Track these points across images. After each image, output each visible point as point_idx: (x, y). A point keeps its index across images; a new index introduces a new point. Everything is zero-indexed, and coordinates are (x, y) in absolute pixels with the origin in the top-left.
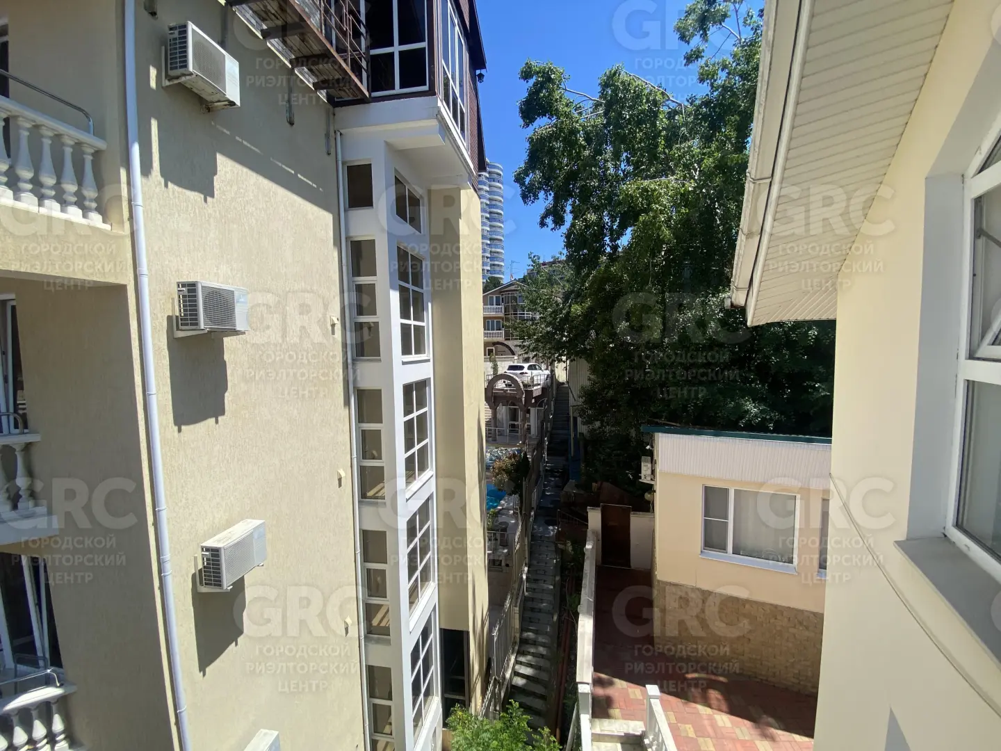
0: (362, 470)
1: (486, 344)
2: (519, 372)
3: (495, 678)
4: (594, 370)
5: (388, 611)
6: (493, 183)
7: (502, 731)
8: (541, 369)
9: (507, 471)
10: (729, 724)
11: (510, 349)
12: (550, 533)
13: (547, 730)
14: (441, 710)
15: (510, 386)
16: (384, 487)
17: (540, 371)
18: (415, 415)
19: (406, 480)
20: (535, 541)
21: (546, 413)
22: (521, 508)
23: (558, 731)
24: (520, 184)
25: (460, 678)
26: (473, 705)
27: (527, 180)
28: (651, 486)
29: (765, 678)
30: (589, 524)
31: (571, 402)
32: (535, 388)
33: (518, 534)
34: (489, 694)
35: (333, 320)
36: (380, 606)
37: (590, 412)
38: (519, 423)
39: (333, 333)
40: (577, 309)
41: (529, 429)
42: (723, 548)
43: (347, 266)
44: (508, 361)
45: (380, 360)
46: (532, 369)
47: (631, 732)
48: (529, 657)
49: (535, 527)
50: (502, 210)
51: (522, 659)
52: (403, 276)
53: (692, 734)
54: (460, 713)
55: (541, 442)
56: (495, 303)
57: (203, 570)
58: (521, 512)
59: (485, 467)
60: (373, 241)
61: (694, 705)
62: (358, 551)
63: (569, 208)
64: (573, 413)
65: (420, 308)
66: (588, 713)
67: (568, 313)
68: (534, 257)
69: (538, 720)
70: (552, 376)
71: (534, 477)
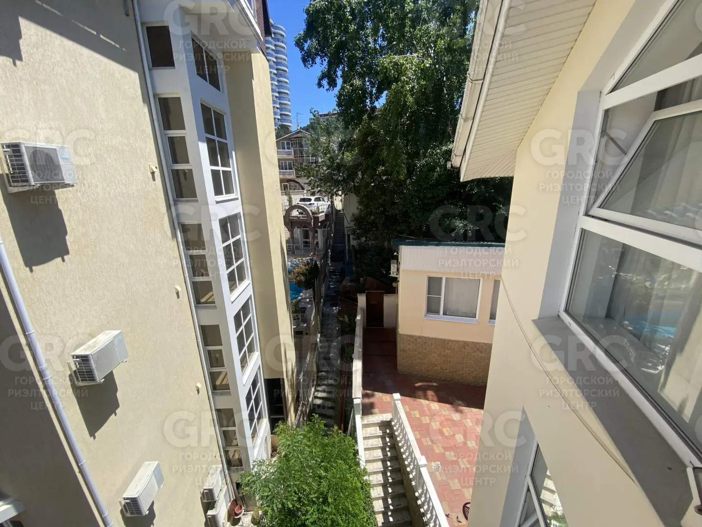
0: (195, 285)
1: (282, 181)
2: (308, 203)
3: (303, 403)
4: (361, 202)
5: (226, 374)
6: (278, 43)
7: (309, 432)
8: (324, 201)
9: (303, 274)
10: (437, 407)
11: (300, 185)
12: (334, 311)
13: (336, 428)
14: (269, 425)
15: (302, 213)
16: (213, 295)
17: (324, 202)
18: (231, 241)
19: (230, 288)
20: (324, 318)
21: (329, 233)
22: (314, 298)
23: (342, 425)
24: (300, 49)
25: (280, 405)
26: (289, 419)
27: (306, 46)
28: (397, 278)
29: (457, 381)
30: (359, 304)
31: (346, 224)
32: (321, 215)
33: (313, 315)
34: (299, 412)
35: (152, 169)
36: (220, 373)
37: (358, 231)
38: (310, 240)
39: (154, 179)
40: (348, 157)
41: (317, 243)
42: (438, 312)
43: (158, 121)
44: (300, 194)
45: (197, 201)
46: (318, 201)
47: (385, 420)
48: (324, 387)
49: (324, 309)
50: (287, 67)
51: (319, 388)
52: (208, 129)
53: (418, 415)
54: (282, 426)
55: (326, 254)
56: (286, 148)
57: (77, 371)
58: (314, 300)
59: (287, 272)
60: (179, 98)
61: (419, 400)
62: (200, 340)
63: (339, 73)
64: (347, 232)
65: (225, 156)
66: (360, 414)
67: (342, 158)
68: (315, 112)
69: (330, 421)
70: (332, 206)
71: (322, 277)
